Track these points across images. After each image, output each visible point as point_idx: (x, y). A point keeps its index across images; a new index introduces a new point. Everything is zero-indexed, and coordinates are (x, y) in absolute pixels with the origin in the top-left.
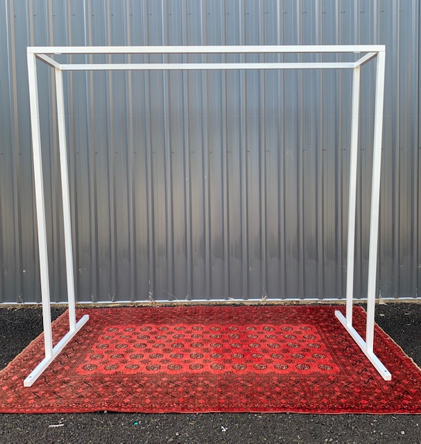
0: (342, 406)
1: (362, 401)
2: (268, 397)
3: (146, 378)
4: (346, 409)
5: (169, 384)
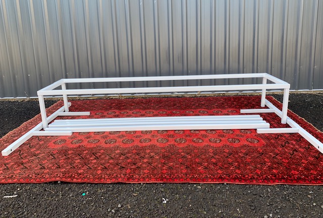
1: (293, 172)
3: (102, 151)
4: (280, 179)
5: (120, 156)
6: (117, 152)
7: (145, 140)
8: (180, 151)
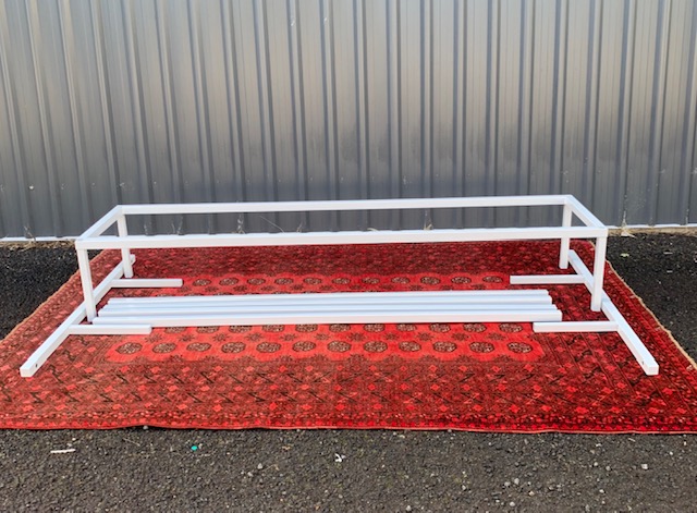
0: (543, 418)
1: (578, 410)
2: (418, 401)
3: (218, 368)
4: (550, 424)
5: (256, 379)
6: (248, 370)
7: (304, 346)
8: (373, 368)
